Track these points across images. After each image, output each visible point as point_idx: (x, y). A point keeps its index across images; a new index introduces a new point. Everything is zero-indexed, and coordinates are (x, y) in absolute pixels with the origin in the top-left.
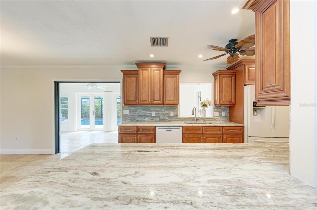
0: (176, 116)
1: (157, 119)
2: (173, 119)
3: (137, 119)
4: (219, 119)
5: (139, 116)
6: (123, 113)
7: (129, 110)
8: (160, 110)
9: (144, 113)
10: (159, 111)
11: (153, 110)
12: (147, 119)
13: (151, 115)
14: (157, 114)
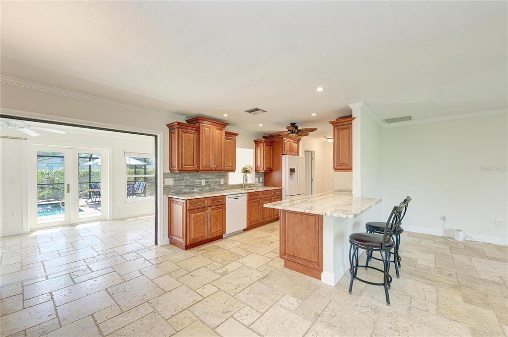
0: (226, 183)
1: (208, 188)
2: (223, 188)
3: (184, 191)
4: (259, 185)
5: (187, 186)
6: (164, 183)
7: (173, 179)
8: (210, 177)
9: (192, 182)
10: (210, 179)
11: (203, 178)
12: (196, 190)
13: (201, 184)
14: (207, 182)
